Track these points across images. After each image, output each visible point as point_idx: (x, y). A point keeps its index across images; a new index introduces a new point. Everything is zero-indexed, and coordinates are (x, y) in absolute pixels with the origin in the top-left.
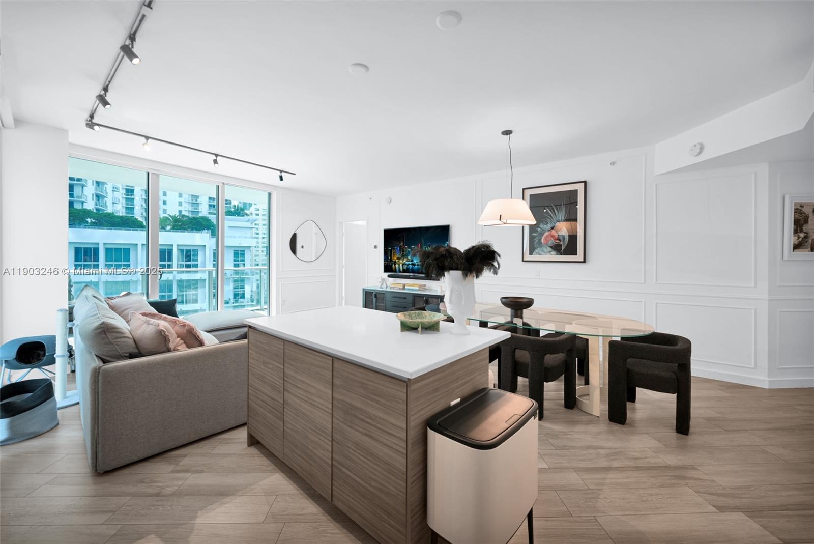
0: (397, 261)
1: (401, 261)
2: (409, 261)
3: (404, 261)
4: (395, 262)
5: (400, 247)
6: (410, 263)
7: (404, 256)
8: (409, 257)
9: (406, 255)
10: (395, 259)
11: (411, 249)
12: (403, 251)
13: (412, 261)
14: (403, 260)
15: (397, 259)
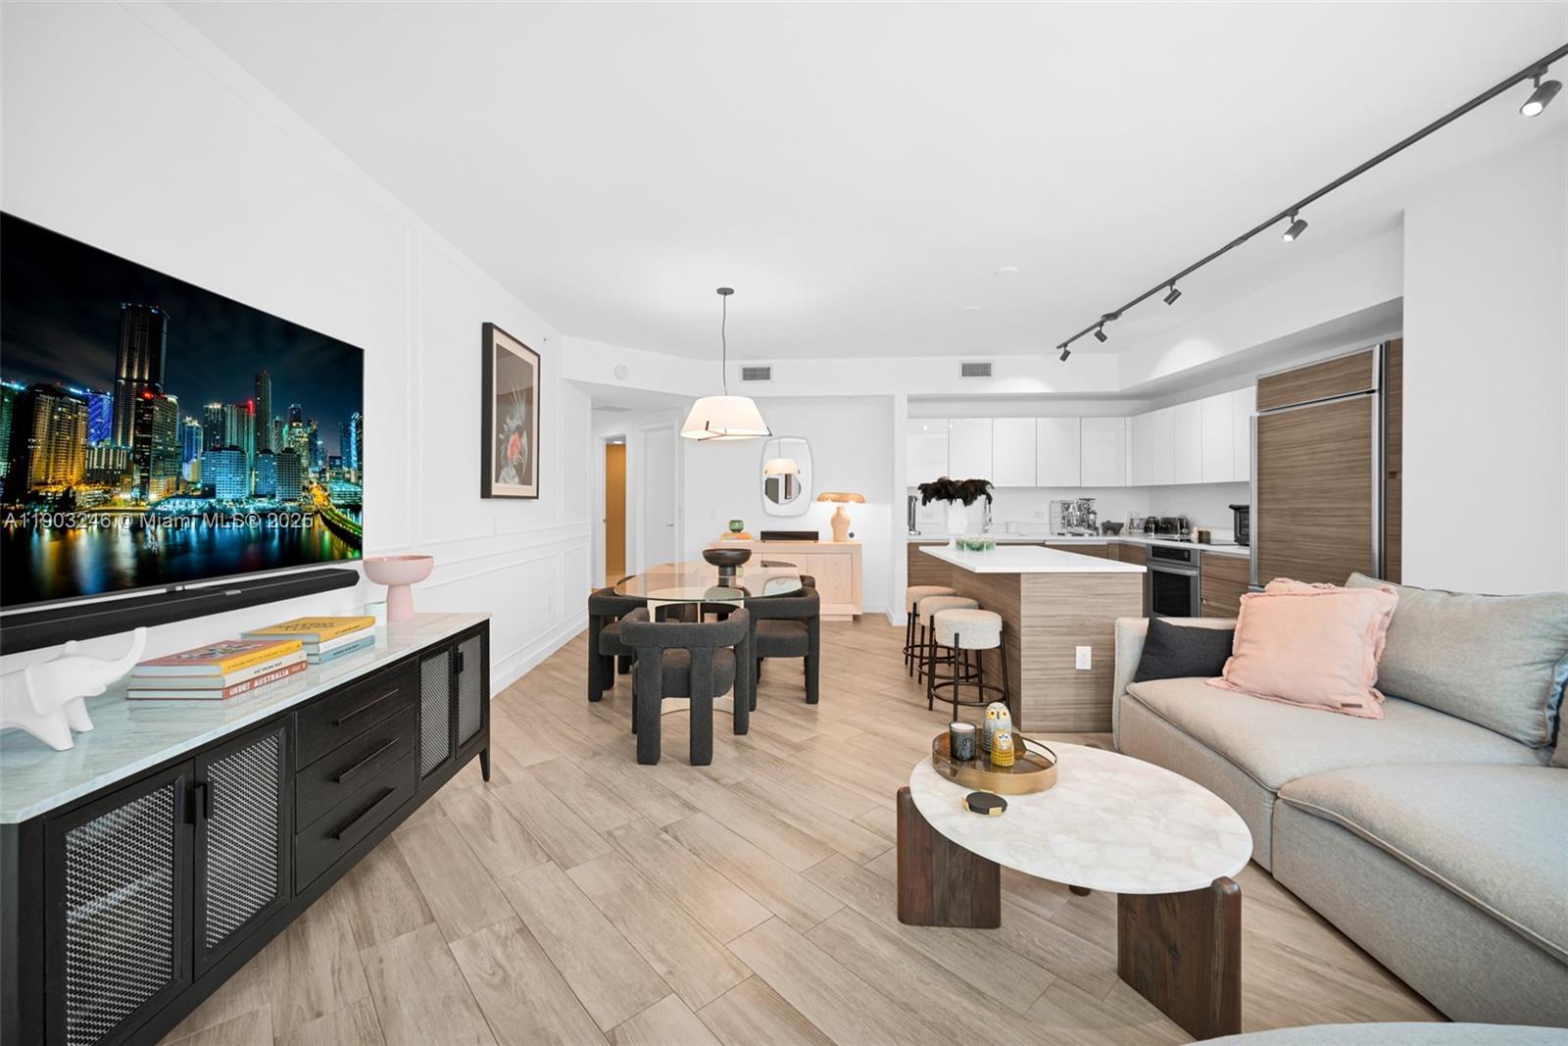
0: (85, 493)
1: (124, 496)
2: (185, 496)
3: (153, 497)
4: (67, 502)
5: (122, 395)
6: (194, 506)
7: (147, 461)
8: (189, 472)
9: (165, 456)
10: (62, 474)
11: (204, 421)
12: (145, 427)
13: (209, 492)
14: (144, 487)
15: (91, 477)
